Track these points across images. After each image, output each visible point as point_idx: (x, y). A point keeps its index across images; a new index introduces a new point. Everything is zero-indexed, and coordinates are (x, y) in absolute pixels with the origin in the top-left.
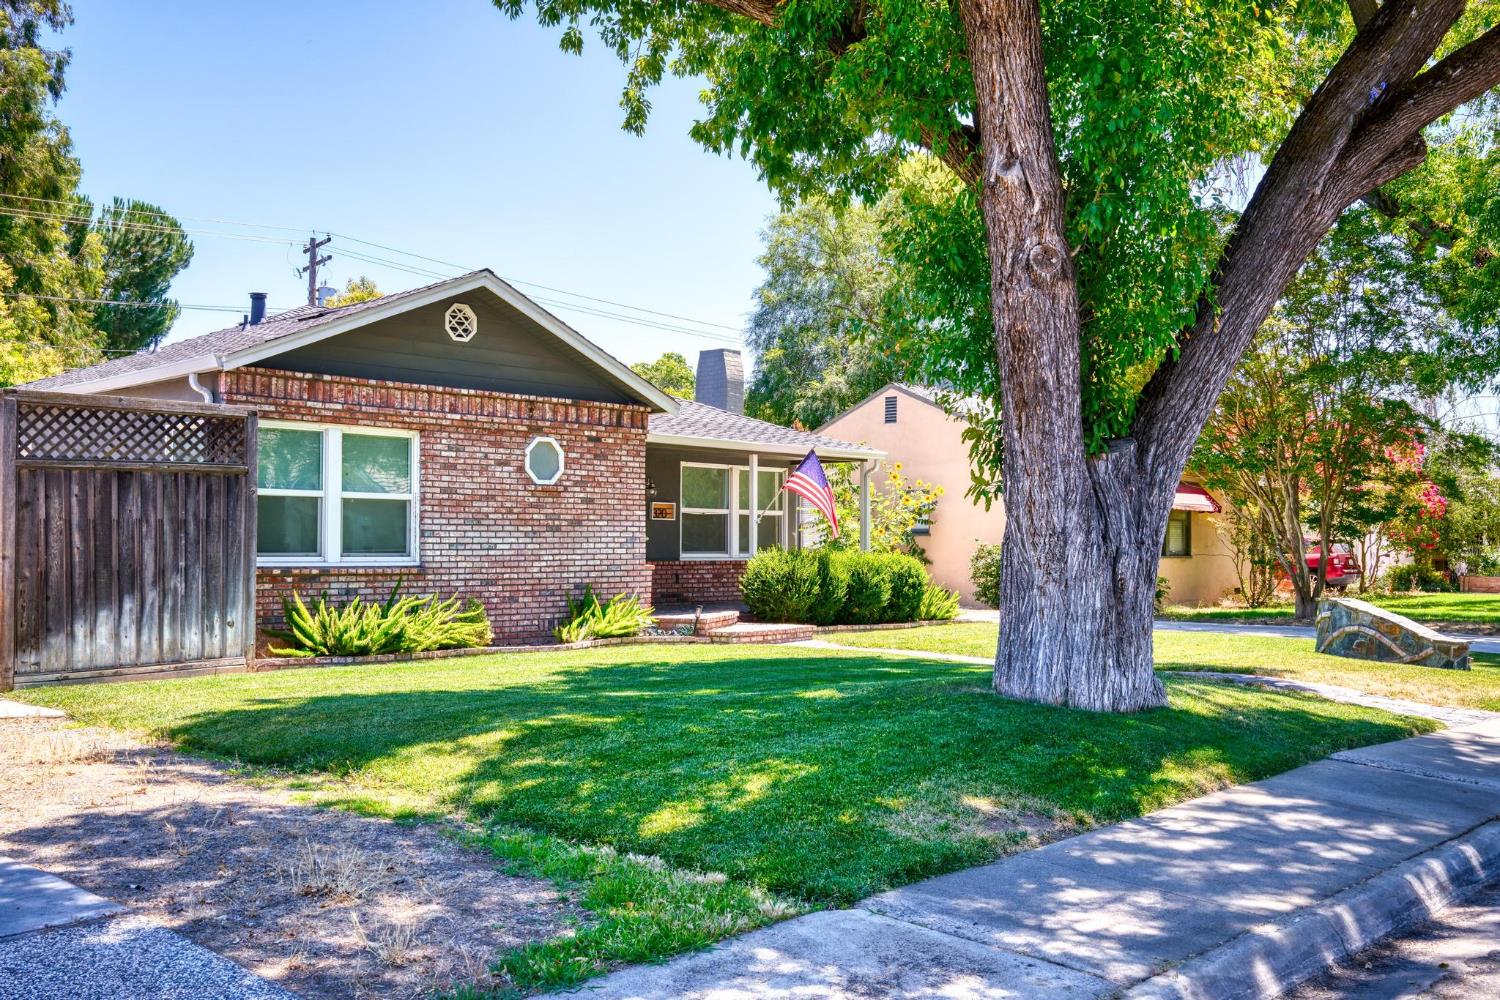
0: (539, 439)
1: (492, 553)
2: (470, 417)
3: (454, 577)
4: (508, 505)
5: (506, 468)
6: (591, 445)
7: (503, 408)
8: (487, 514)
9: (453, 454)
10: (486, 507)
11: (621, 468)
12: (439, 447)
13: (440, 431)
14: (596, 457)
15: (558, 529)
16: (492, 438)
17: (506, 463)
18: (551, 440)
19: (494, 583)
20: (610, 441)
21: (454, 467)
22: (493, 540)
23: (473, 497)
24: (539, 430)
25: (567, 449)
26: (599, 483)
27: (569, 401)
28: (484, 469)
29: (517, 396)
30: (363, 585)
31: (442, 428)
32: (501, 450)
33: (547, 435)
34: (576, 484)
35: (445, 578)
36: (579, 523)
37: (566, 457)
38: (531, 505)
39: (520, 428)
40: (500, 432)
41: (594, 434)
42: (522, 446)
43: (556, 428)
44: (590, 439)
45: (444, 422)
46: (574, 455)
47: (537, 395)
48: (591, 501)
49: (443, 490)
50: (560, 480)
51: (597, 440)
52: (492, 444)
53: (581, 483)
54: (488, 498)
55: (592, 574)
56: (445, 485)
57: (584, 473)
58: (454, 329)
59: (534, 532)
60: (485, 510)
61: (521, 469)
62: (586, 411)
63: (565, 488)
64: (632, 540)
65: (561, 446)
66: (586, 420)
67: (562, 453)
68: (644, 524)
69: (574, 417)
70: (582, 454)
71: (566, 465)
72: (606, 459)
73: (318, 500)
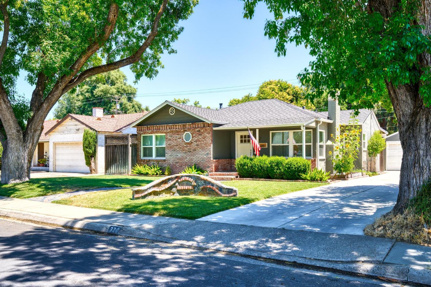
0: (186, 132)
1: (177, 157)
2: (172, 130)
4: (180, 147)
7: (179, 126)
9: (170, 137)
10: (176, 148)
11: (205, 137)
12: (168, 136)
14: (199, 135)
15: (191, 152)
17: (180, 138)
19: (178, 163)
20: (202, 131)
21: (170, 140)
22: (178, 154)
23: (174, 146)
24: (186, 131)
26: (200, 141)
27: (191, 123)
28: (176, 140)
29: (180, 124)
30: (156, 163)
31: (168, 133)
32: (179, 136)
33: (188, 131)
34: (195, 141)
35: (169, 162)
36: (195, 150)
37: (192, 136)
38: (185, 147)
39: (182, 131)
40: (179, 132)
41: (198, 130)
42: (183, 134)
43: (189, 130)
44: (198, 131)
45: (168, 131)
46: (194, 135)
47: (184, 123)
48: (198, 145)
49: (169, 145)
50: (191, 141)
51: (199, 131)
52: (177, 134)
53: (196, 141)
54: (177, 145)
55: (198, 162)
56: (169, 143)
57: (196, 139)
58: (171, 113)
59: (186, 152)
61: (183, 139)
62: (197, 125)
63: (192, 143)
64: (208, 154)
65: (191, 133)
66: (197, 127)
67: (191, 135)
68: (212, 150)
69: (194, 126)
70: (196, 135)
71: (192, 138)
72: (202, 135)
73: (152, 148)
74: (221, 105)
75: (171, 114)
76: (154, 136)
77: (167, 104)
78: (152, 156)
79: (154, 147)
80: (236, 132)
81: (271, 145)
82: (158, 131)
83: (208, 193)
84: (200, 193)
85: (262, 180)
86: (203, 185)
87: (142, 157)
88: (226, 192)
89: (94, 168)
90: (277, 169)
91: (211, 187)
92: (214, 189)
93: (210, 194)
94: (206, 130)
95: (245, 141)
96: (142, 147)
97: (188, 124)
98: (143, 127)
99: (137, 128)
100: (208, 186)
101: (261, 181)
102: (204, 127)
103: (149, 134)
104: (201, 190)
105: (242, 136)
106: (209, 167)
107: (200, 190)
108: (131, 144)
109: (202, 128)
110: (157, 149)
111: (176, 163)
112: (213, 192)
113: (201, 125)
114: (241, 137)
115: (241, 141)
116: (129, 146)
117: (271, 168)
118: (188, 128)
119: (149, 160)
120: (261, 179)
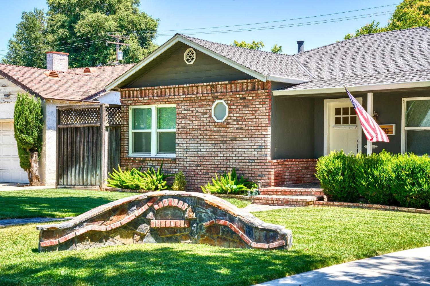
0: (217, 102)
1: (199, 153)
2: (189, 96)
3: (185, 163)
4: (206, 132)
5: (205, 116)
6: (241, 101)
7: (204, 88)
8: (197, 136)
9: (186, 112)
10: (197, 133)
11: (256, 111)
12: (180, 110)
13: (181, 103)
14: (244, 107)
15: (225, 142)
16: (200, 104)
17: (205, 114)
18: (222, 101)
20: (250, 98)
21: (186, 117)
22: (200, 148)
23: (193, 129)
24: (217, 98)
25: (229, 105)
26: (245, 119)
27: (227, 82)
28: (196, 117)
29: (205, 84)
30: (157, 164)
32: (203, 108)
33: (221, 99)
34: (234, 121)
35: (182, 163)
36: (235, 139)
37: (229, 108)
38: (215, 132)
39: (209, 98)
40: (203, 100)
41: (241, 96)
42: (210, 106)
43: (223, 95)
44: (241, 98)
45: (181, 99)
46: (233, 107)
47: (213, 82)
48: (241, 128)
49: (183, 127)
50: (227, 119)
51: (244, 98)
52: (199, 106)
53: (237, 120)
54: (198, 129)
55: (241, 164)
56: (183, 125)
57: (238, 115)
58: (188, 60)
59: (216, 144)
60: (197, 134)
61: (210, 116)
62: (239, 85)
63: (229, 123)
64: (261, 147)
65: (227, 104)
66: (239, 89)
67: (227, 106)
68: (269, 139)
69: (234, 89)
70: (237, 106)
71: (229, 113)
72: (249, 108)
73: (150, 133)
74: (300, 43)
75: (188, 64)
76: (154, 108)
77: (179, 42)
78: (149, 150)
79: (154, 131)
80: (325, 101)
81: (404, 128)
82: (162, 98)
83: (221, 238)
84: (202, 236)
85: (377, 209)
86: (210, 218)
87: (131, 153)
88: (263, 238)
89: (37, 174)
90: (413, 184)
91: (228, 223)
92: (233, 229)
93: (225, 240)
94: (258, 96)
95: (346, 121)
96: (131, 131)
97: (220, 83)
98: (133, 91)
99: (121, 92)
100: (222, 222)
101: (375, 211)
102: (254, 89)
103: (145, 104)
104: (207, 231)
105: (340, 109)
106: (263, 176)
107: (204, 231)
108: (108, 125)
109: (250, 92)
110: (161, 135)
111: (198, 166)
112: (232, 237)
113: (247, 84)
114: (338, 111)
115: (338, 121)
116: (104, 128)
117: (399, 180)
118: (221, 92)
119: (144, 160)
120: (374, 206)
